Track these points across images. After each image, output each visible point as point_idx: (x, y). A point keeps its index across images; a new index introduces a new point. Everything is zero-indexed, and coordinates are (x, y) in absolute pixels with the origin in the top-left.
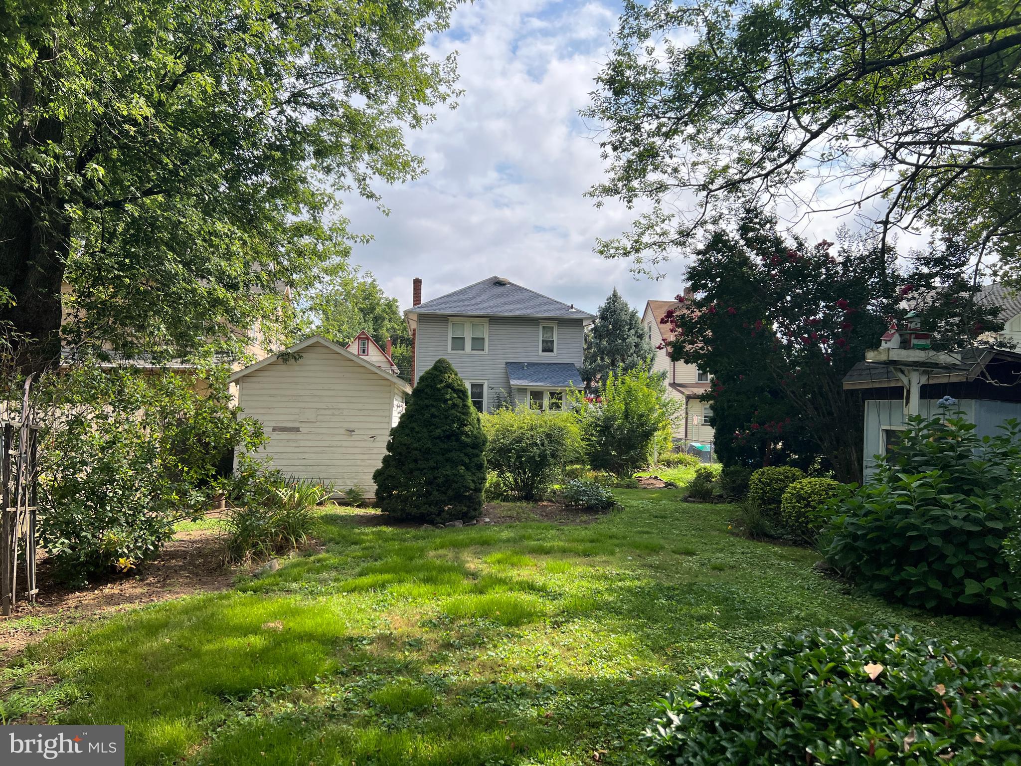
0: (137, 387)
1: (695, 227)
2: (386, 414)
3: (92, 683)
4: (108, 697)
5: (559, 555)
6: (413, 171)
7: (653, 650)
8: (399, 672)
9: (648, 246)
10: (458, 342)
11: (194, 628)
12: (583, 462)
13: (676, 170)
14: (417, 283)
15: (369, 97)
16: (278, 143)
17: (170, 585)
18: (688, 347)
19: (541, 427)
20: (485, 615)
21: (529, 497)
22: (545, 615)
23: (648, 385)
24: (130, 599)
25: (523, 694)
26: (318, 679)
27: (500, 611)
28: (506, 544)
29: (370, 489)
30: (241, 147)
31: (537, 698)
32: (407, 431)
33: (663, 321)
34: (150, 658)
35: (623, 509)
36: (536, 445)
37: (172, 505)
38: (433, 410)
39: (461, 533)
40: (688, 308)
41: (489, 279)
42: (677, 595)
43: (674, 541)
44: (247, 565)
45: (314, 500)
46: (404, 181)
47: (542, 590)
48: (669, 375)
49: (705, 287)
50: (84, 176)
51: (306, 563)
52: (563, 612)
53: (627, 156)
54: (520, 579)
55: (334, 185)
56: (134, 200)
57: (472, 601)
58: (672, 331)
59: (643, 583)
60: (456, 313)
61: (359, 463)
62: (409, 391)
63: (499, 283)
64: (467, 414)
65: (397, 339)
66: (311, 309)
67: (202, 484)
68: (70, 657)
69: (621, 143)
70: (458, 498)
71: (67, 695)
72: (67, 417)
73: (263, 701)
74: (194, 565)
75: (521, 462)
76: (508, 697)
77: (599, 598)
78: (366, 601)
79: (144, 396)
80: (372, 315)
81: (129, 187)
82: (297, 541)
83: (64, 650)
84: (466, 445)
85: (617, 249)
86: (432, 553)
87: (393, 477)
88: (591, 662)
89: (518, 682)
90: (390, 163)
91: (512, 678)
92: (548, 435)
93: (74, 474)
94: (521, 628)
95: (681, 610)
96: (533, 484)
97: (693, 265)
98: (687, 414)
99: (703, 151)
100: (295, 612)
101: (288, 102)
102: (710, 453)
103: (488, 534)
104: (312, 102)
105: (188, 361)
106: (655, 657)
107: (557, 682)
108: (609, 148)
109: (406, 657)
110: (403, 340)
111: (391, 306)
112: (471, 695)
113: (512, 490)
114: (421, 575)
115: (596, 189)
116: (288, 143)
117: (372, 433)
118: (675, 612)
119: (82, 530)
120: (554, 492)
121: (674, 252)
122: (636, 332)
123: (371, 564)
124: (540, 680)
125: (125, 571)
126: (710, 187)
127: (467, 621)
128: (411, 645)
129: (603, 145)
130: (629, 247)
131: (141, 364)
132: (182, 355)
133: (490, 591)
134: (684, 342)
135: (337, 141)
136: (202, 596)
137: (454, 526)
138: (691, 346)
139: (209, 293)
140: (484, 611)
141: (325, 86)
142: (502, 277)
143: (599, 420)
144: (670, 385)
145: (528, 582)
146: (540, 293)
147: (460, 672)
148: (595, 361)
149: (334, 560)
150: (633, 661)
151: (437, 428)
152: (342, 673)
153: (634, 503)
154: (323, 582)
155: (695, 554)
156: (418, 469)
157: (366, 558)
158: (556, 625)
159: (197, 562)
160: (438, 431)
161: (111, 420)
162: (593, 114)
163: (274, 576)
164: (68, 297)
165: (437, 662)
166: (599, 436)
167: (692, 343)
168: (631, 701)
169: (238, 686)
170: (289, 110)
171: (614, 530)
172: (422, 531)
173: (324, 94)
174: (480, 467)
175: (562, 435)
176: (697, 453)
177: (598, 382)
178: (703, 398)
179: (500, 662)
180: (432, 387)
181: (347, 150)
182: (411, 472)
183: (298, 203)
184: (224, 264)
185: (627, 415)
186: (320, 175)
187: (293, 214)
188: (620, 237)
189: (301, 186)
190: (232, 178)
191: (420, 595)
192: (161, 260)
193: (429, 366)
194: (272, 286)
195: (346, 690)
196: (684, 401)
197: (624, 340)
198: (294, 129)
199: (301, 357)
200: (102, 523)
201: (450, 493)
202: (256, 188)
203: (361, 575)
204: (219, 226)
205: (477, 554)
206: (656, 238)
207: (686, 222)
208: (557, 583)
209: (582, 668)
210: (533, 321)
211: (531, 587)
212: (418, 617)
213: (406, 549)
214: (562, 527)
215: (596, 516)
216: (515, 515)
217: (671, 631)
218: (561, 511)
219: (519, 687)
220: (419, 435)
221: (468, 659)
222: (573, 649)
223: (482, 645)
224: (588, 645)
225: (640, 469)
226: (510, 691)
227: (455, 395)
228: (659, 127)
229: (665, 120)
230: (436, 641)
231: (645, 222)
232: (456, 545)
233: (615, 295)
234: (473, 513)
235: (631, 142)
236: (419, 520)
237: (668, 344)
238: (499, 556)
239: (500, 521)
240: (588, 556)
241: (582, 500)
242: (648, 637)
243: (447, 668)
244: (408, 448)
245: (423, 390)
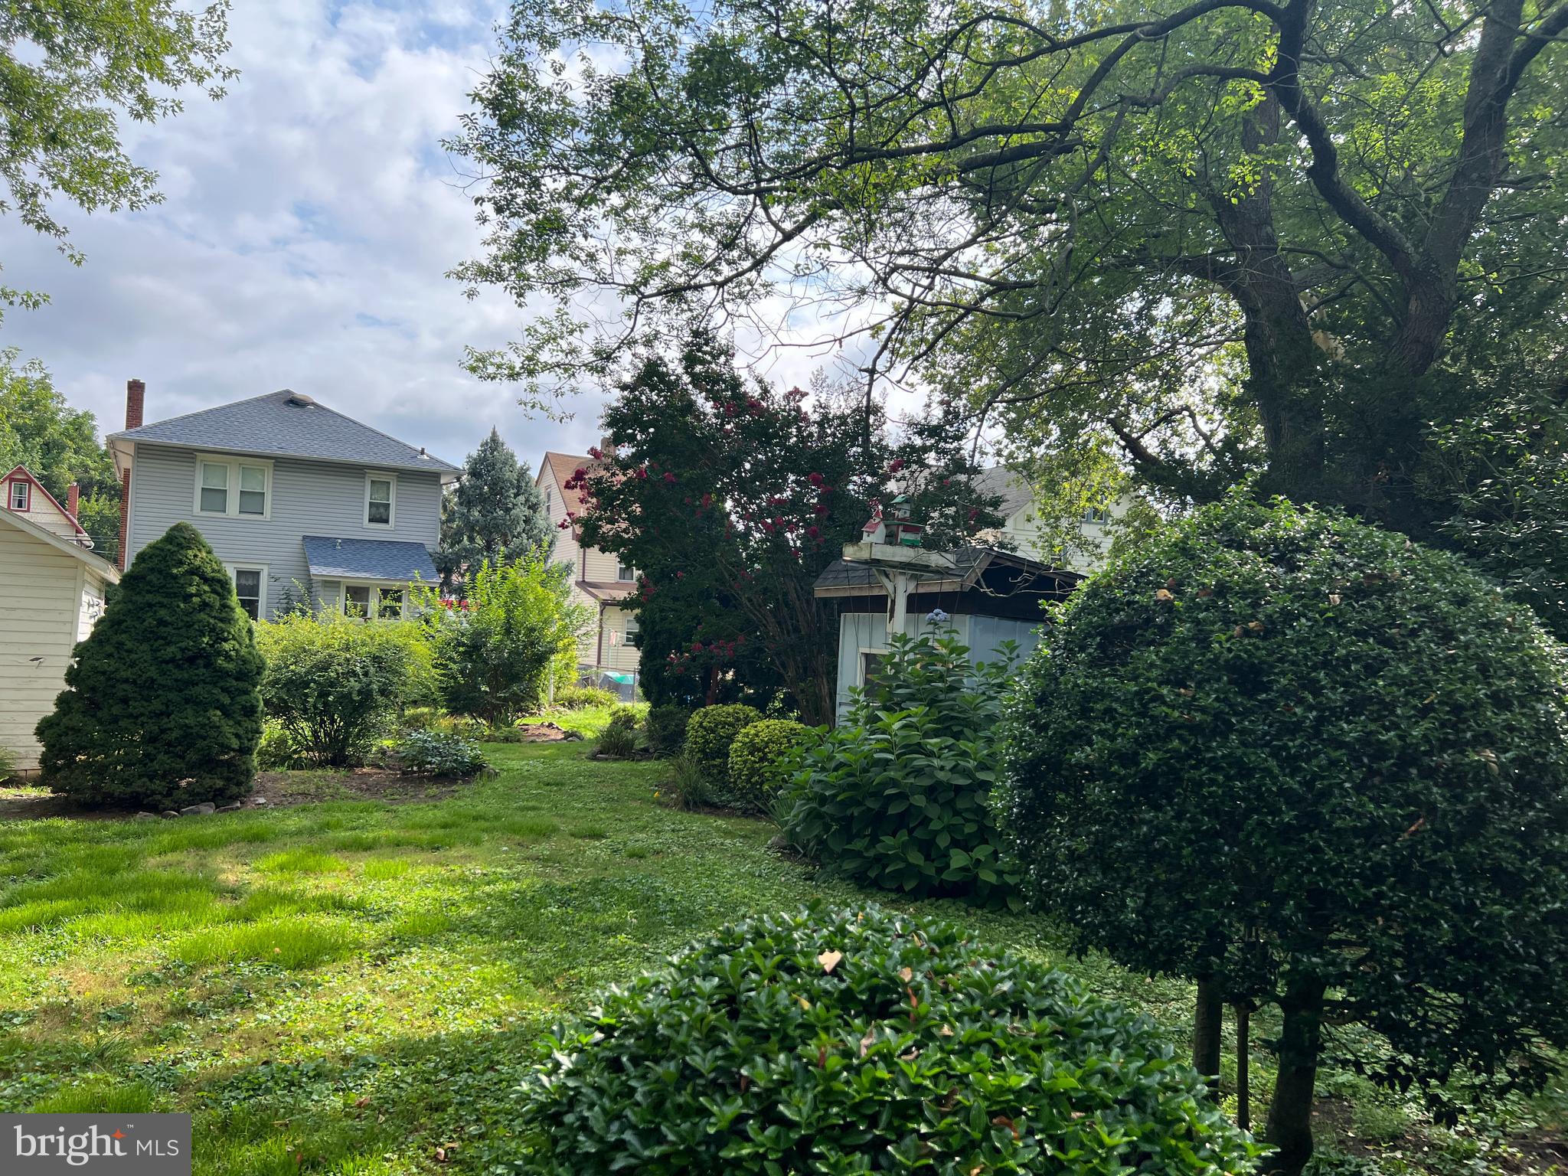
1: (619, 348)
2: (66, 617)
5: (388, 850)
6: (134, 193)
7: (535, 984)
8: (85, 1064)
9: (548, 367)
10: (214, 498)
12: (435, 703)
13: (592, 257)
14: (136, 390)
15: (52, 50)
18: (606, 528)
19: (364, 644)
20: (253, 955)
21: (338, 760)
22: (360, 946)
23: (543, 584)
25: (319, 1075)
27: (281, 947)
28: (295, 839)
29: (29, 752)
31: (344, 1079)
32: (109, 649)
33: (568, 486)
35: (497, 774)
36: (354, 674)
38: (162, 613)
39: (212, 823)
40: (607, 469)
41: (276, 394)
42: (575, 899)
43: (574, 818)
46: (114, 209)
47: (358, 909)
48: (577, 569)
49: (631, 439)
52: (393, 939)
53: (518, 224)
54: (320, 892)
57: (229, 936)
58: (582, 501)
59: (524, 884)
60: (210, 446)
62: (115, 578)
63: (294, 402)
64: (229, 621)
65: (91, 485)
69: (509, 203)
70: (208, 764)
75: (326, 704)
76: (291, 1084)
77: (453, 913)
78: (23, 950)
80: (39, 440)
84: (225, 674)
85: (499, 367)
86: (154, 861)
87: (77, 731)
88: (436, 1012)
89: (310, 1058)
90: (89, 171)
91: (299, 1051)
92: (376, 659)
94: (319, 970)
95: (580, 920)
96: (346, 739)
97: (615, 404)
98: (601, 628)
99: (634, 234)
102: (633, 686)
103: (260, 823)
106: (539, 992)
107: (378, 1050)
108: (489, 208)
109: (99, 1039)
110: (103, 488)
111: (79, 426)
112: (225, 1088)
113: (308, 749)
114: (132, 898)
115: (467, 269)
117: (37, 651)
118: (571, 924)
120: (383, 751)
121: (587, 381)
122: (527, 500)
123: (29, 884)
124: (350, 1050)
126: (642, 289)
127: (219, 969)
128: (109, 1018)
129: (479, 200)
130: (518, 365)
133: (264, 915)
134: (599, 519)
137: (199, 812)
138: (609, 526)
140: (252, 948)
142: (299, 392)
143: (463, 635)
144: (577, 584)
145: (332, 898)
146: (368, 425)
147: (206, 1053)
148: (459, 542)
150: (504, 1003)
151: (169, 644)
153: (515, 764)
155: (604, 837)
156: (131, 716)
157: (19, 874)
158: (381, 960)
160: (172, 649)
162: (464, 150)
165: (161, 1042)
166: (463, 660)
167: (612, 521)
168: (498, 1063)
171: (481, 807)
172: (135, 823)
174: (250, 711)
175: (400, 659)
176: (615, 687)
177: (463, 576)
178: (625, 605)
179: (279, 1029)
180: (160, 572)
182: (115, 720)
185: (508, 628)
188: (505, 349)
191: (129, 933)
196: (598, 609)
197: (507, 510)
201: (192, 756)
203: (9, 904)
205: (241, 858)
206: (560, 357)
207: (607, 340)
208: (384, 894)
209: (422, 1022)
210: (355, 471)
211: (338, 905)
212: (125, 970)
213: (102, 855)
214: (394, 807)
215: (454, 787)
216: (313, 791)
217: (563, 953)
218: (394, 782)
219: (313, 1065)
220: (134, 656)
221: (221, 1031)
222: (408, 995)
223: (247, 1005)
224: (433, 987)
225: (523, 711)
226: (296, 1073)
227: (206, 588)
228: (569, 188)
229: (579, 179)
230: (159, 1007)
231: (544, 331)
232: (200, 845)
233: (494, 439)
234: (234, 790)
235: (524, 203)
236: (129, 805)
237: (575, 521)
238: (282, 858)
239: (285, 801)
240: (438, 849)
241: (430, 763)
242: (529, 964)
243: (180, 1049)
244: (109, 679)
245: (144, 578)
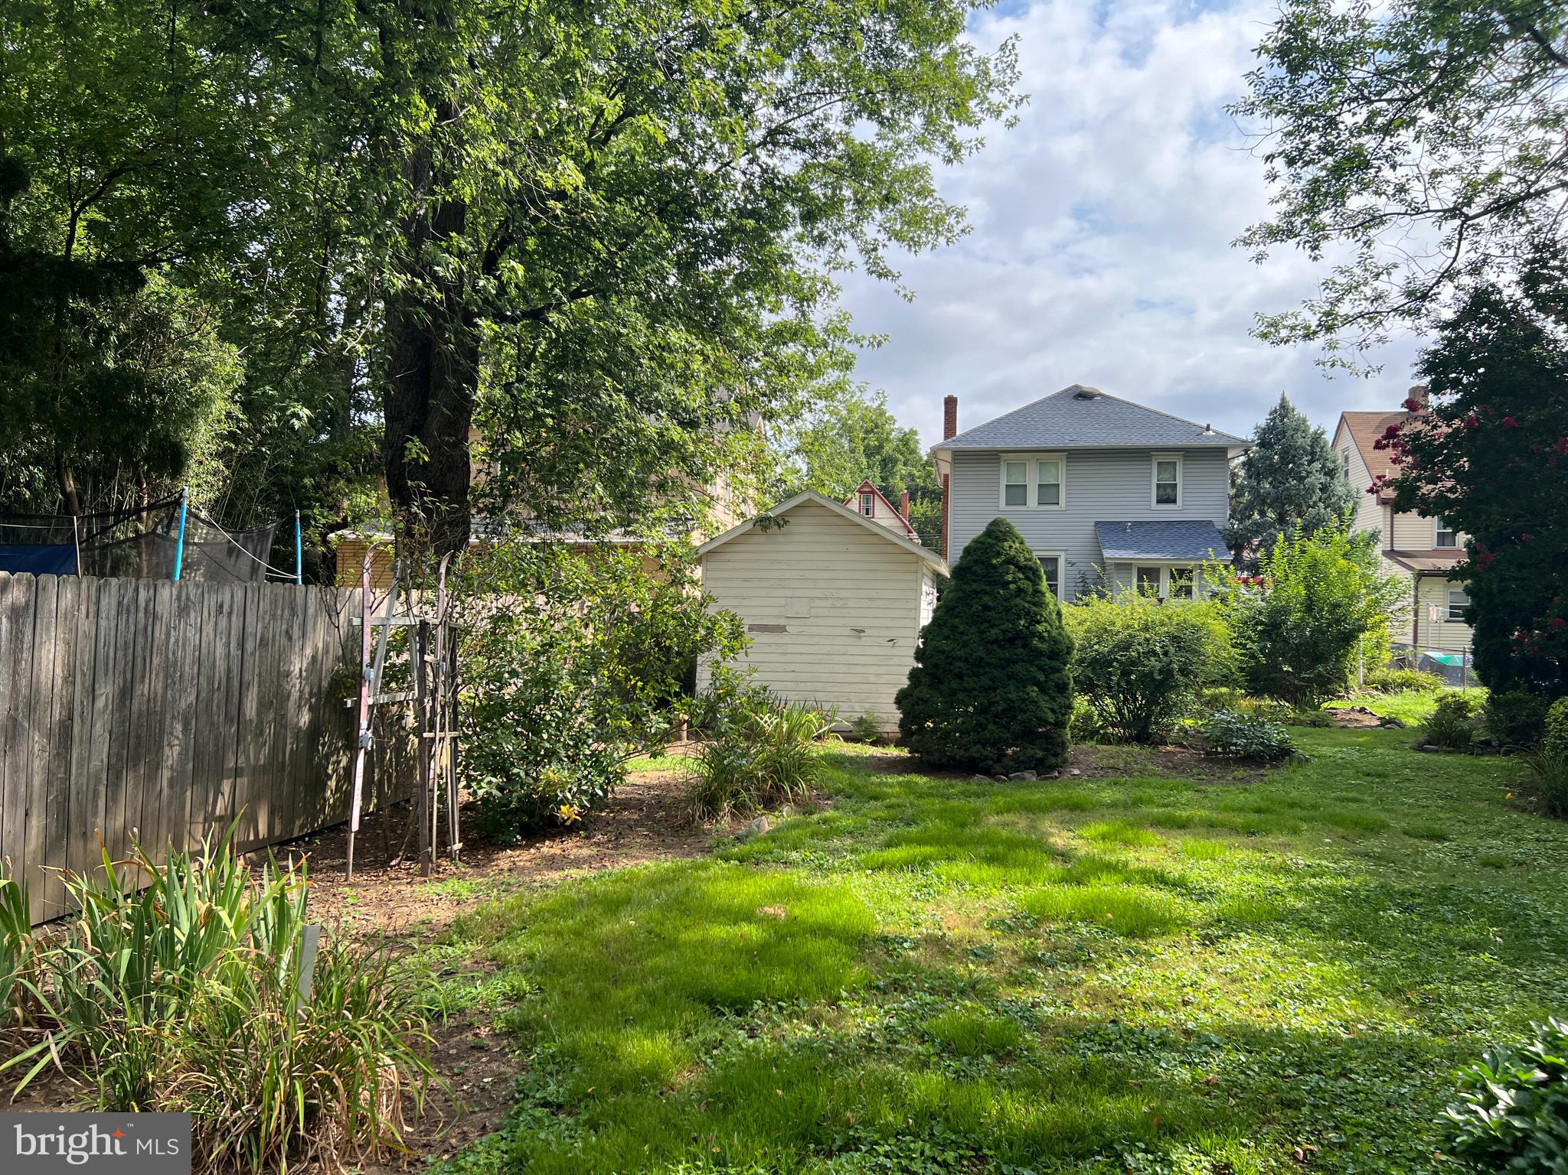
0: (576, 570)
1: (1438, 282)
2: (911, 605)
3: (543, 973)
4: (566, 994)
5: (1203, 831)
6: (949, 230)
7: (1383, 993)
8: (962, 992)
9: (1349, 320)
10: (1016, 494)
11: (666, 908)
12: (1236, 684)
13: (1401, 189)
14: (951, 404)
15: (881, 123)
16: (749, 206)
17: (624, 845)
18: (1426, 489)
19: (1163, 625)
20: (1089, 918)
21: (1143, 737)
22: (1188, 924)
23: (1345, 556)
24: (577, 863)
25: (1164, 1044)
26: (844, 994)
27: (1113, 913)
28: (1111, 810)
29: (890, 718)
30: (698, 218)
31: (1189, 1052)
32: (946, 631)
33: (1378, 446)
34: (613, 945)
35: (1307, 760)
36: (1154, 653)
37: (623, 735)
38: (986, 599)
39: (1034, 790)
40: (1426, 422)
41: (1066, 391)
42: (1420, 905)
43: (1406, 815)
44: (725, 822)
45: (810, 732)
46: (934, 247)
47: (1178, 885)
48: (1384, 537)
49: (1455, 384)
50: (498, 278)
51: (808, 824)
52: (1219, 921)
53: (1310, 173)
54: (1142, 865)
55: (829, 262)
56: (558, 307)
57: (1066, 896)
58: (1394, 461)
59: (1356, 882)
60: (1012, 446)
61: (873, 679)
62: (945, 571)
63: (1082, 396)
64: (1041, 604)
65: (917, 491)
66: (797, 451)
67: (662, 704)
68: (510, 936)
69: (1301, 152)
70: (1028, 735)
71: (513, 987)
72: (490, 610)
73: (769, 1018)
74: (654, 820)
75: (1129, 682)
76: (1140, 1047)
77: (1278, 902)
78: (903, 883)
79: (586, 582)
80: (878, 457)
81: (552, 288)
82: (792, 789)
83: (502, 926)
84: (1039, 653)
85: (1293, 328)
86: (993, 819)
87: (925, 701)
88: (1275, 1004)
89: (1154, 1025)
90: (915, 220)
91: (1141, 1016)
92: (1175, 639)
93: (500, 689)
94: (1150, 941)
95: (1429, 930)
96: (1148, 716)
97: (1433, 348)
98: (1416, 602)
99: (1452, 151)
100: (799, 895)
101: (764, 144)
102: (1462, 669)
103: (1079, 793)
104: (797, 140)
105: (633, 533)
106: (1390, 1003)
107: (1219, 1031)
108: (1280, 163)
109: (970, 973)
110: (926, 493)
111: (907, 442)
112: (1079, 1038)
113: (1114, 725)
114: (982, 851)
115: (1254, 233)
116: (763, 204)
117: (891, 634)
118: (1418, 932)
119: (512, 764)
120: (1182, 729)
121: (1398, 328)
122: (1324, 467)
123: (903, 830)
124: (1190, 1025)
125: (568, 823)
126: (1465, 210)
127: (1061, 926)
128: (976, 955)
129: (1270, 158)
130: (1314, 323)
131: (571, 538)
132: (625, 523)
133: (1093, 881)
134: (1418, 479)
135: (834, 194)
136: (668, 864)
137: (1023, 779)
138: (1430, 487)
139: (661, 435)
140: (1088, 911)
141: (816, 113)
142: (1087, 385)
143: (1260, 613)
144: (1385, 553)
145: (1154, 872)
146: (1153, 408)
147: (1059, 1002)
148: (1250, 517)
149: (847, 822)
150: (1350, 1008)
151: (992, 626)
152: (878, 988)
153: (1325, 750)
154: (834, 852)
155: (1446, 839)
156: (965, 690)
157: (893, 820)
158: (1208, 941)
159: (658, 816)
160: (995, 631)
161: (543, 616)
162: (1251, 107)
163: (765, 840)
164: (477, 447)
165: (1020, 984)
166: (1261, 639)
167: (1433, 480)
168: (1351, 1071)
169: (733, 994)
170: (762, 154)
171: (1294, 794)
172: (977, 782)
173: (815, 126)
174: (1062, 688)
175: (1198, 639)
176: (1438, 669)
177: (1254, 551)
178: (1453, 575)
179: (1121, 992)
180: (983, 563)
181: (849, 207)
182: (953, 693)
183: (778, 293)
184: (679, 391)
185: (1309, 606)
186: (808, 249)
187: (771, 311)
188: (1299, 308)
189: (783, 270)
190: (687, 266)
191: (982, 881)
192: (594, 390)
193: (980, 530)
194: (744, 419)
195: (887, 1013)
196: (1412, 583)
197: (1301, 479)
198: (772, 183)
199: (786, 522)
200: (535, 757)
201: (1015, 727)
202: (719, 275)
203: (889, 845)
204: (674, 337)
205: (1066, 824)
206: (1366, 306)
207: (1421, 275)
208: (1204, 874)
209: (1261, 1012)
210: (1141, 454)
211: (1160, 880)
212: (983, 914)
213: (953, 810)
214: (1203, 787)
215: (1262, 771)
216: (1122, 765)
217: (1414, 963)
218: (1200, 761)
219: (1157, 1033)
220: (966, 638)
221: (1068, 983)
222: (1241, 980)
223: (1089, 964)
224: (1268, 976)
225: (1333, 694)
226: (1143, 1038)
227: (1021, 576)
228: (1370, 120)
229: (1384, 105)
230: (1014, 952)
231: (1344, 281)
232: (1028, 808)
233: (1284, 406)
234: (1053, 760)
235: (1319, 147)
236: (967, 768)
237: (1388, 484)
238: (1103, 828)
239: (1097, 773)
240: (1253, 834)
241: (1235, 745)
242: (1373, 970)
243: (1037, 994)
244: (947, 657)
245: (970, 569)
